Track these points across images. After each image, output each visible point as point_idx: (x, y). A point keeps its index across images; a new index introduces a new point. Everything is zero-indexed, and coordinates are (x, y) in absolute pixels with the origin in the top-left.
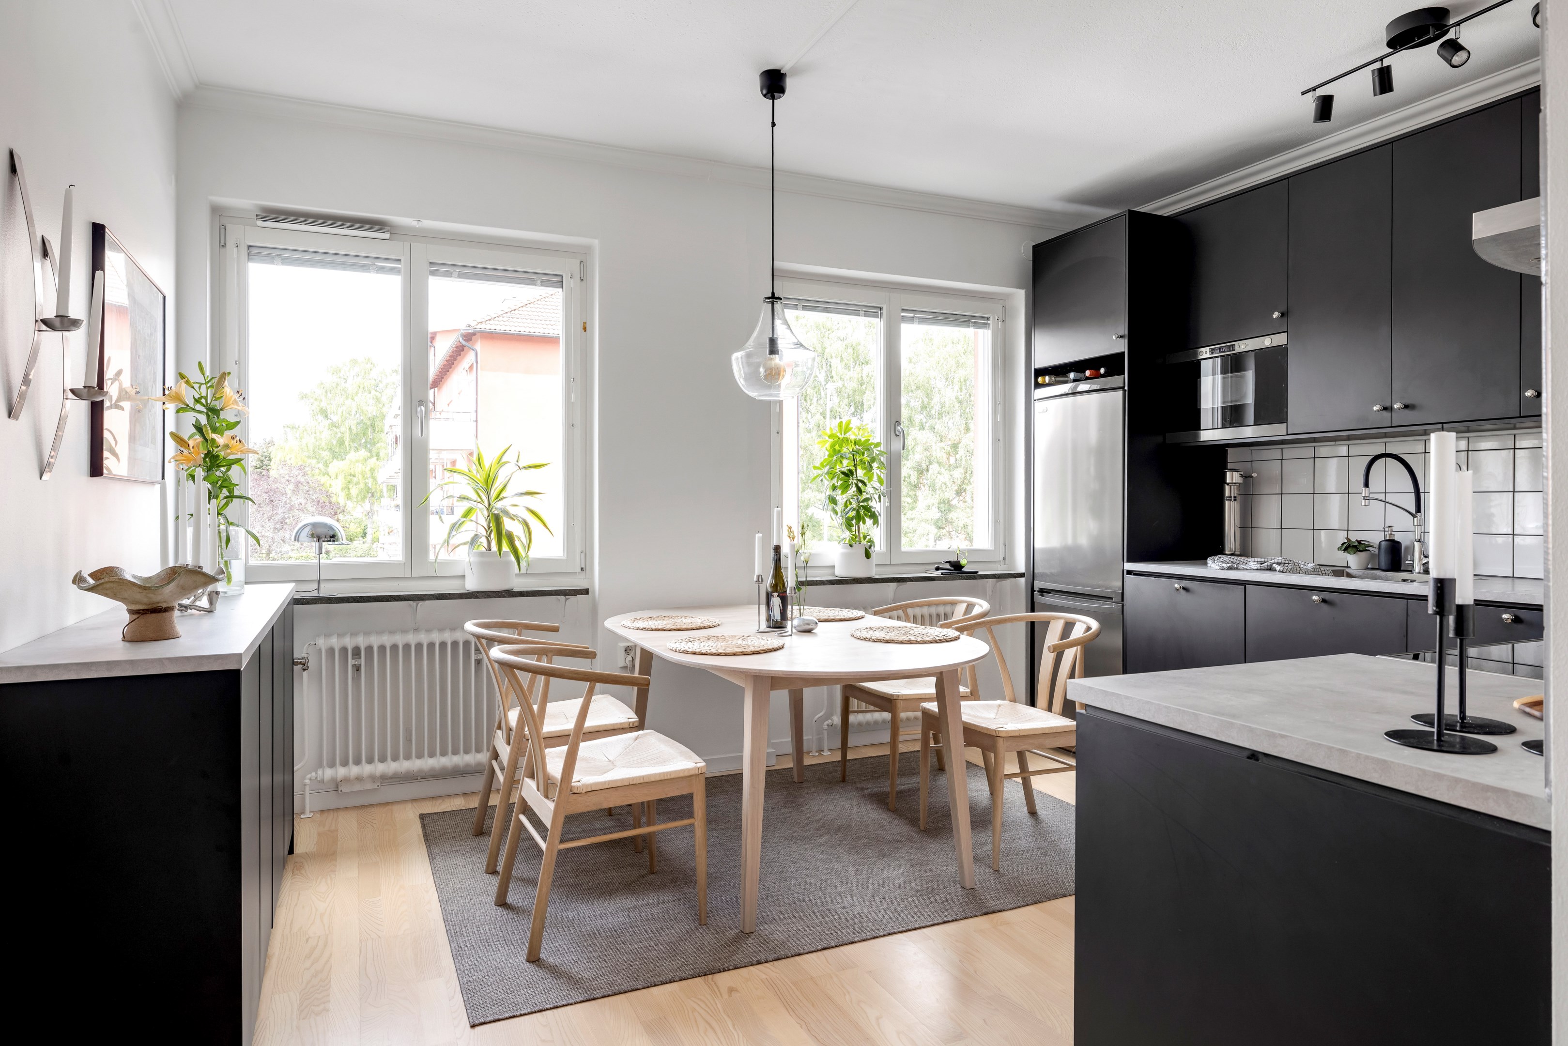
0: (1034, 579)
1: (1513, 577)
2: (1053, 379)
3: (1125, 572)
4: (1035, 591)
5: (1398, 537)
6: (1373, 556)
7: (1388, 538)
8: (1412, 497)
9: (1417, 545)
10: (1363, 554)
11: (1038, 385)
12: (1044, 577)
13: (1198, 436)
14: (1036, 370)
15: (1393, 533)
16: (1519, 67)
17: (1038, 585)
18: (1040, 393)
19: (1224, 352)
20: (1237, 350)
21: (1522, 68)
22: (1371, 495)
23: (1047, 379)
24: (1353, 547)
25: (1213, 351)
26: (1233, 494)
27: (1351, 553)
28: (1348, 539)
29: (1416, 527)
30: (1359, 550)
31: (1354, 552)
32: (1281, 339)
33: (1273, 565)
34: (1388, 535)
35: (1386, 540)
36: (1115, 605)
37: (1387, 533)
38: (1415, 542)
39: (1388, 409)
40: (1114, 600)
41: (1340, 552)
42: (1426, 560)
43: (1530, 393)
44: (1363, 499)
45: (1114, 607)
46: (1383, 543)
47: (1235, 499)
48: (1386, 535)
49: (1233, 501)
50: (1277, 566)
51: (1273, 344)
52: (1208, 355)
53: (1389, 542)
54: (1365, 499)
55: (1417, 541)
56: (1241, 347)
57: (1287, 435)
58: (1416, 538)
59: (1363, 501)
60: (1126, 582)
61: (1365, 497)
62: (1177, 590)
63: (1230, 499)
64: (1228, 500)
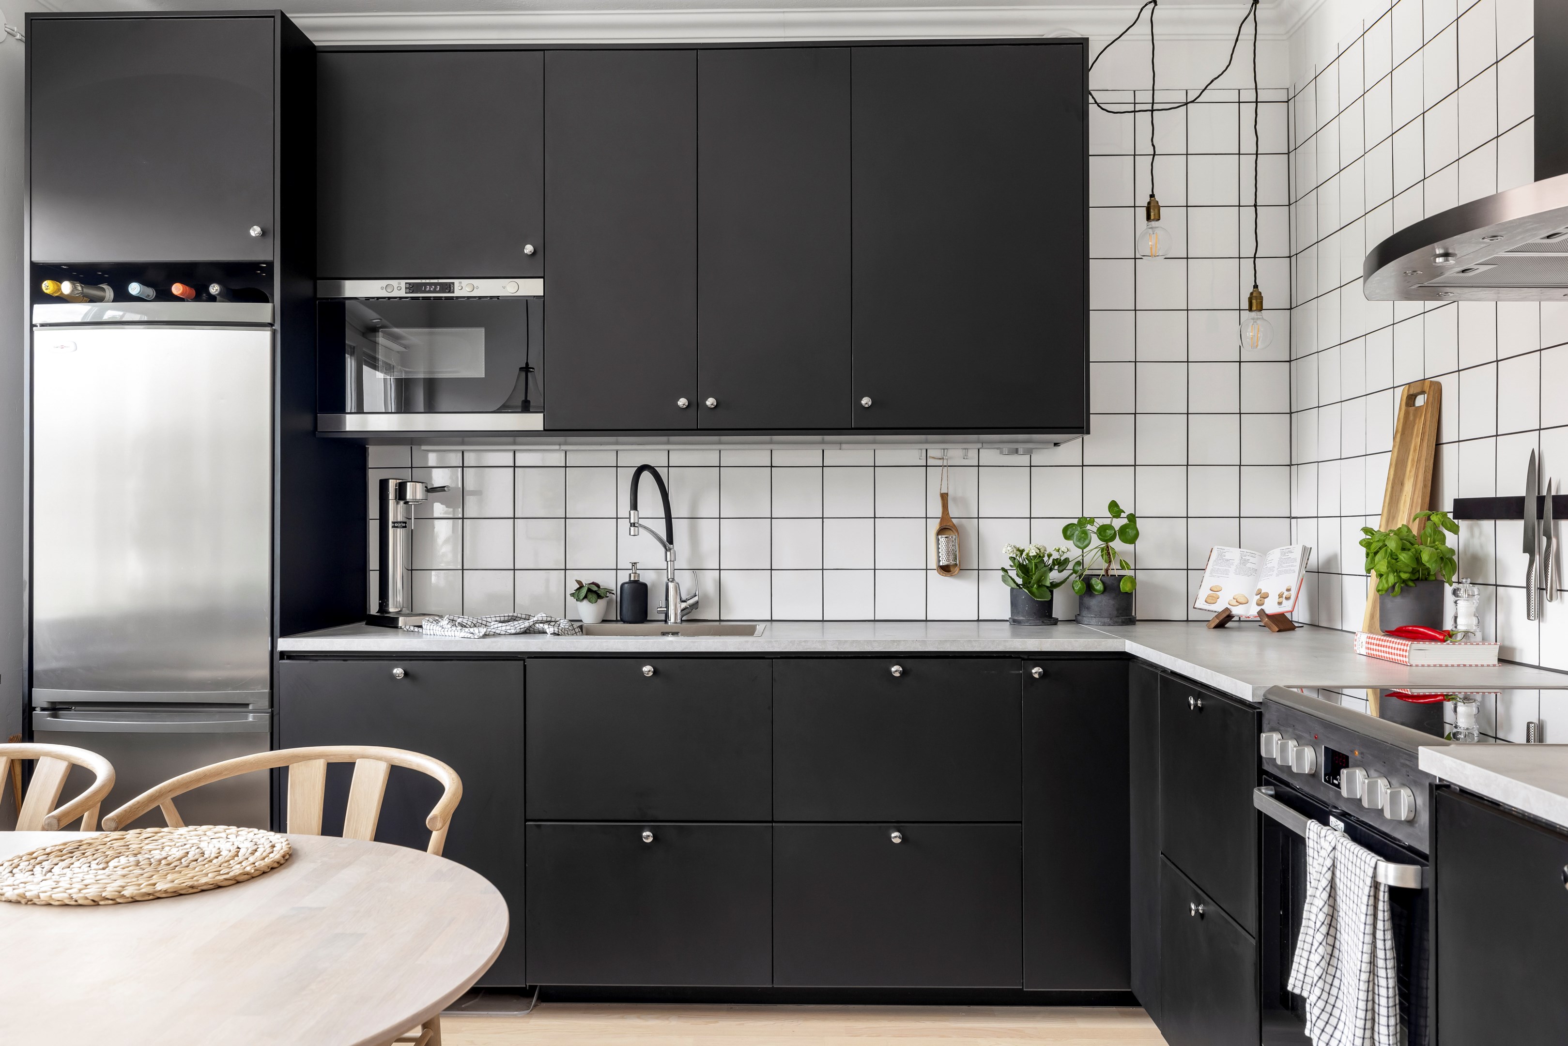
0: (31, 685)
2: (80, 288)
3: (277, 656)
4: (34, 709)
5: (646, 578)
6: (610, 603)
7: (632, 579)
8: (663, 523)
10: (602, 603)
11: (38, 297)
12: (58, 679)
13: (342, 422)
14: (34, 266)
15: (638, 572)
16: (784, 12)
17: (42, 696)
18: (43, 312)
19: (430, 292)
20: (457, 293)
21: (786, 14)
22: (641, 522)
23: (66, 287)
24: (593, 592)
25: (411, 288)
26: (400, 518)
27: (585, 602)
28: (579, 582)
29: (669, 563)
30: (599, 597)
31: (595, 600)
32: (533, 287)
33: (537, 625)
34: (632, 575)
35: (630, 582)
36: (254, 717)
37: (631, 572)
38: (669, 583)
39: (696, 404)
40: (251, 707)
41: (571, 600)
42: (684, 605)
43: (866, 401)
44: (631, 526)
45: (251, 719)
46: (626, 585)
47: (404, 525)
48: (630, 575)
49: (401, 529)
50: (546, 626)
51: (520, 293)
52: (402, 293)
53: (634, 585)
54: (634, 526)
55: (671, 582)
56: (464, 288)
57: (545, 430)
58: (669, 577)
59: (632, 528)
60: (279, 672)
61: (634, 523)
62: (393, 677)
63: (396, 525)
64: (394, 527)
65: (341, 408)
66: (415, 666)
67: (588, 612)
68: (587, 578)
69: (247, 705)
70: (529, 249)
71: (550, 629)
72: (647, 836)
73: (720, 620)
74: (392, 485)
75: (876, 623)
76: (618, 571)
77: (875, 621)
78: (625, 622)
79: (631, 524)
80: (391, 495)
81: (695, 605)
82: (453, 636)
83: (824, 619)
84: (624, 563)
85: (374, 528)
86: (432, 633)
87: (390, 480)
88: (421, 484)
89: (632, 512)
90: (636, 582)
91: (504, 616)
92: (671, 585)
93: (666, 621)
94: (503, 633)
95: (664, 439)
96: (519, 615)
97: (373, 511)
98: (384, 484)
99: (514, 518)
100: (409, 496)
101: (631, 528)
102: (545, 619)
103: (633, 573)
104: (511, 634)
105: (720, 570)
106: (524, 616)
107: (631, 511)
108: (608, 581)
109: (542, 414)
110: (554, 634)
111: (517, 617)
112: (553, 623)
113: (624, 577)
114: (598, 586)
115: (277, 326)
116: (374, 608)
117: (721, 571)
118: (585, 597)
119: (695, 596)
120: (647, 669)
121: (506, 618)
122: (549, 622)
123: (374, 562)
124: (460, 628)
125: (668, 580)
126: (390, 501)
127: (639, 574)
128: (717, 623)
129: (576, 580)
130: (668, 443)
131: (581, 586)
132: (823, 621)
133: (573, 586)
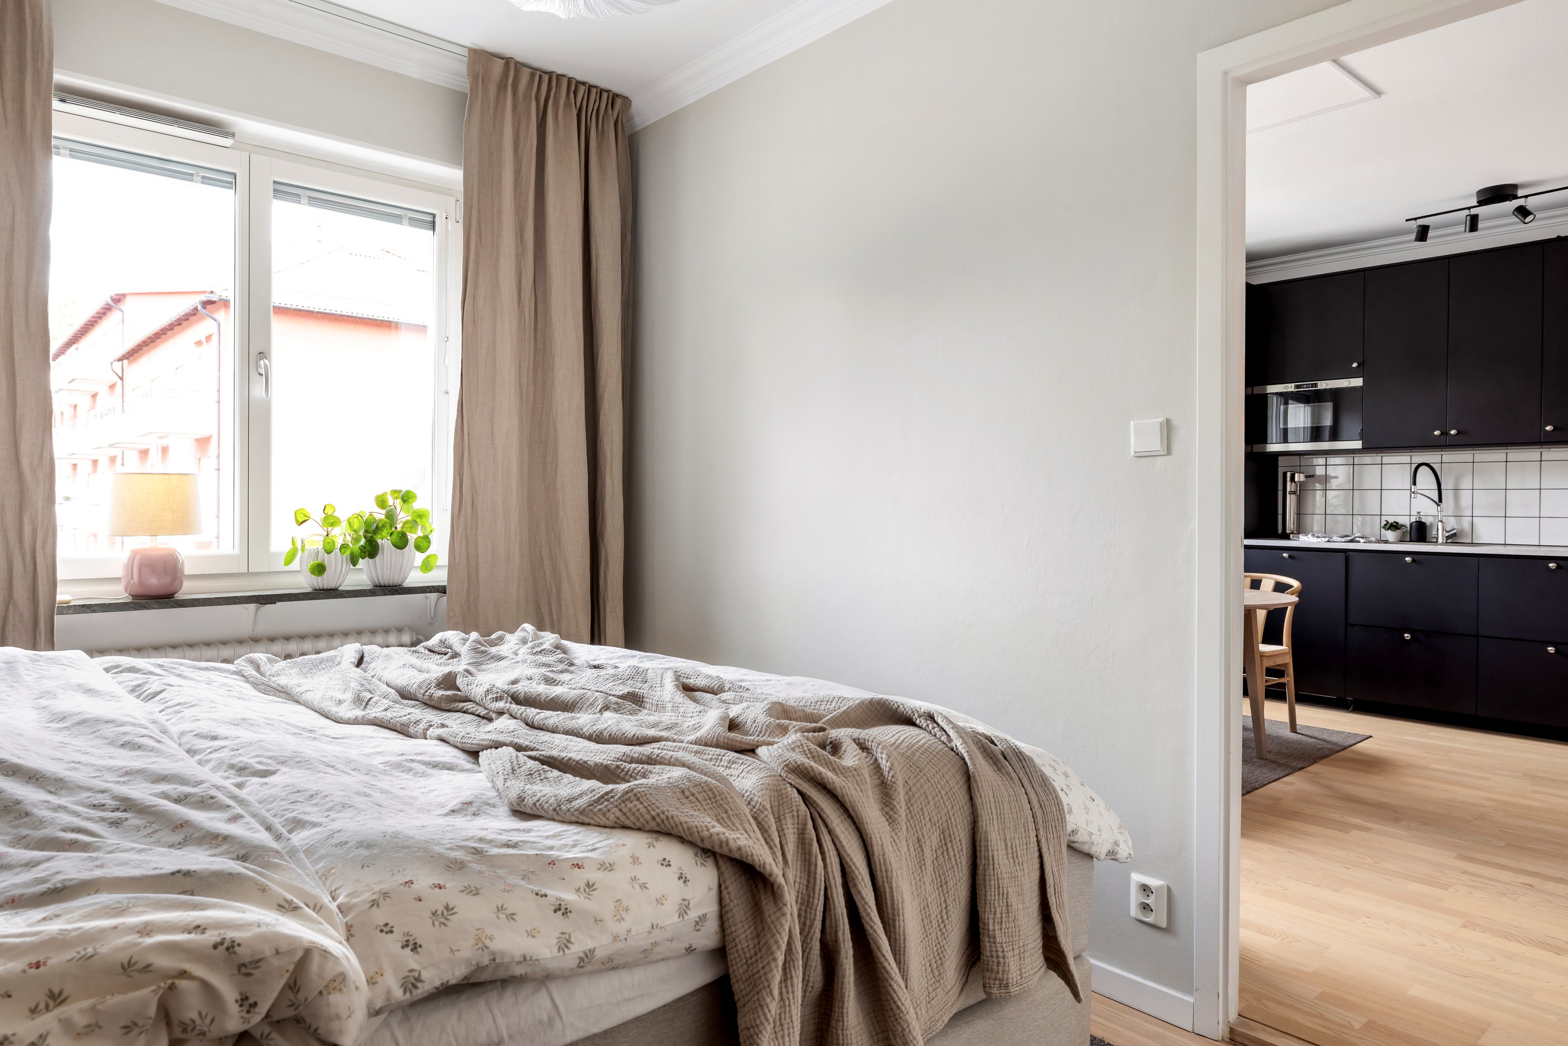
1: (1505, 544)
5: (1427, 520)
6: (1404, 533)
7: (1418, 520)
8: (1436, 492)
9: (1440, 524)
10: (1398, 531)
13: (1267, 448)
15: (1421, 517)
19: (1306, 387)
20: (1320, 387)
22: (1418, 491)
24: (1394, 526)
25: (1297, 387)
26: (1293, 490)
27: (1389, 531)
29: (1439, 512)
30: (1398, 529)
31: (1395, 529)
32: (1358, 382)
33: (1357, 538)
35: (1416, 522)
37: (1417, 516)
39: (1444, 433)
41: (1383, 530)
42: (1447, 534)
43: (1548, 428)
44: (1413, 493)
46: (1414, 523)
47: (1294, 493)
48: (1417, 518)
49: (1294, 495)
50: (1360, 539)
51: (1351, 385)
52: (1293, 390)
53: (1418, 523)
55: (1440, 522)
56: (1323, 385)
57: (1363, 448)
58: (1439, 520)
61: (1415, 492)
62: (1284, 558)
64: (1290, 494)
65: (1266, 442)
66: (1294, 553)
67: (1390, 535)
68: (1391, 520)
70: (1355, 365)
71: (1362, 540)
72: (1407, 636)
73: (1472, 543)
74: (1289, 474)
76: (1410, 516)
78: (1412, 539)
80: (1288, 479)
81: (1455, 535)
82: (1313, 541)
83: (1540, 545)
84: (1414, 512)
85: (1280, 494)
86: (1308, 540)
87: (1288, 472)
88: (1304, 473)
90: (1420, 521)
93: (1435, 539)
95: (1432, 450)
96: (1349, 534)
97: (1280, 487)
98: (1285, 474)
99: (1353, 490)
100: (1296, 480)
102: (1360, 536)
104: (1342, 541)
106: (1351, 535)
107: (1413, 486)
108: (1405, 521)
109: (1361, 441)
110: (1366, 542)
111: (1347, 534)
112: (1367, 538)
113: (1413, 519)
114: (1398, 523)
116: (1280, 531)
117: (1473, 517)
118: (1390, 528)
119: (1456, 530)
120: (1408, 559)
121: (1342, 534)
122: (1363, 538)
123: (1280, 511)
124: (1316, 538)
126: (1288, 482)
129: (1385, 521)
130: (1434, 452)
131: (1388, 522)
133: (1384, 523)
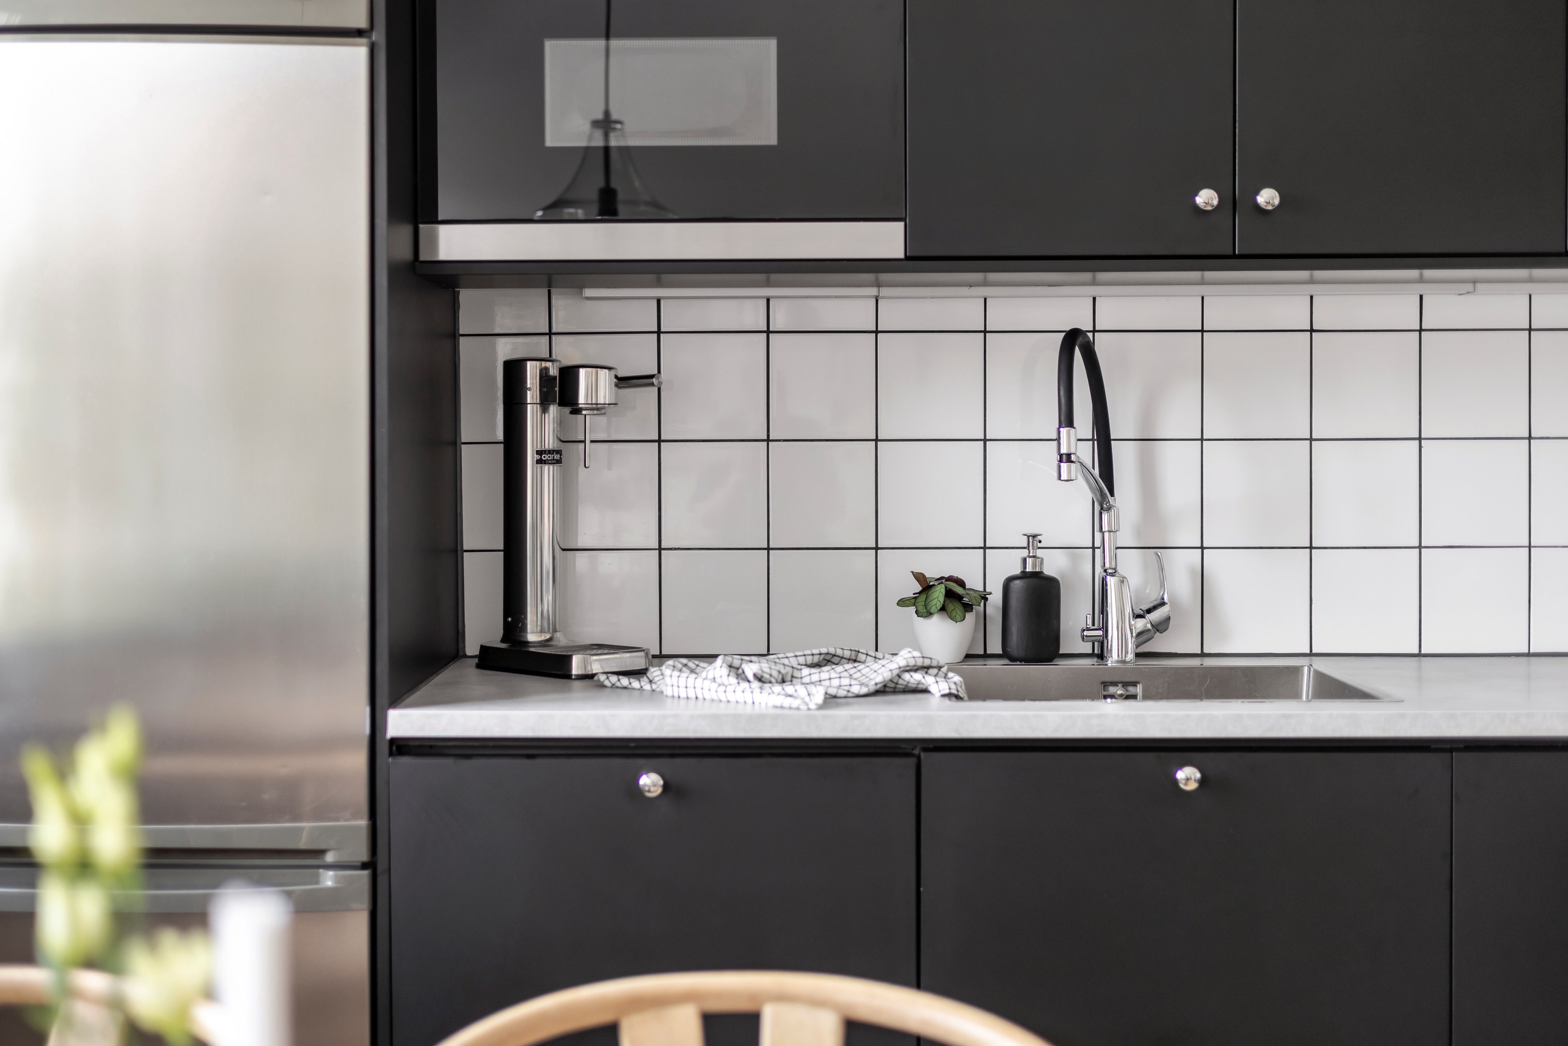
3: (388, 750)
7: (1028, 568)
9: (1112, 584)
10: (968, 620)
24: (955, 598)
26: (550, 443)
28: (919, 577)
29: (1106, 534)
30: (968, 608)
31: (961, 614)
33: (907, 676)
34: (1029, 561)
35: (1024, 575)
36: (336, 879)
37: (1025, 553)
38: (1108, 577)
39: (1231, 204)
40: (330, 858)
42: (1140, 624)
44: (1061, 461)
45: (329, 883)
46: (1017, 582)
47: (561, 457)
48: (1024, 561)
49: (551, 467)
53: (1033, 581)
54: (1069, 460)
55: (1112, 575)
57: (907, 258)
58: (1107, 566)
59: (1064, 466)
60: (388, 782)
61: (1069, 455)
62: (637, 792)
63: (545, 457)
64: (540, 462)
66: (682, 772)
67: (941, 638)
69: (321, 852)
71: (935, 685)
73: (1203, 655)
74: (533, 373)
75: (1533, 660)
76: (987, 550)
77: (1529, 655)
78: (1013, 659)
79: (1061, 456)
80: (535, 394)
81: (1162, 624)
82: (750, 701)
83: (1423, 652)
86: (692, 695)
87: (529, 363)
88: (606, 370)
89: (1064, 431)
90: (1037, 577)
91: (813, 655)
92: (1111, 581)
93: (1101, 656)
94: (842, 693)
95: (1087, 276)
96: (839, 652)
98: (510, 371)
99: (768, 440)
100: (582, 396)
101: (1062, 464)
102: (920, 662)
103: (1030, 557)
104: (858, 696)
105: (1202, 548)
106: (847, 654)
107: (1061, 429)
108: (976, 573)
109: (902, 224)
110: (949, 695)
111: (834, 655)
112: (935, 671)
114: (961, 583)
115: (379, 36)
117: (1205, 551)
118: (943, 609)
119: (1163, 604)
121: (816, 659)
122: (926, 669)
124: (756, 684)
125: (1105, 571)
126: (529, 405)
127: (1042, 559)
128: (1195, 662)
129: (912, 572)
130: (1094, 283)
131: (926, 586)
132: (1419, 655)
133: (910, 586)
